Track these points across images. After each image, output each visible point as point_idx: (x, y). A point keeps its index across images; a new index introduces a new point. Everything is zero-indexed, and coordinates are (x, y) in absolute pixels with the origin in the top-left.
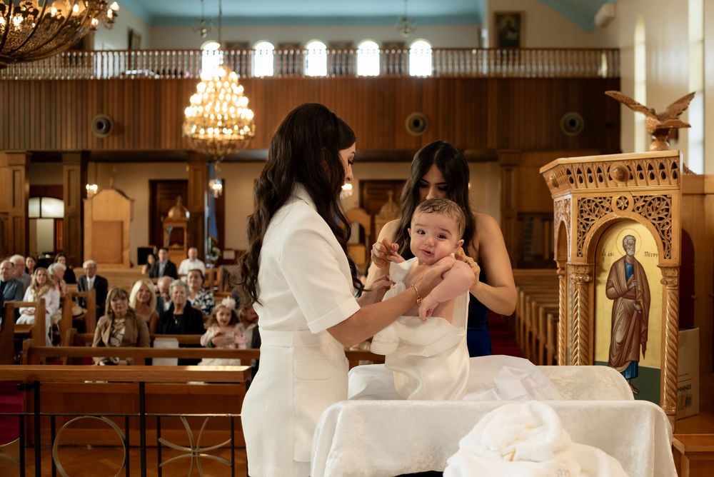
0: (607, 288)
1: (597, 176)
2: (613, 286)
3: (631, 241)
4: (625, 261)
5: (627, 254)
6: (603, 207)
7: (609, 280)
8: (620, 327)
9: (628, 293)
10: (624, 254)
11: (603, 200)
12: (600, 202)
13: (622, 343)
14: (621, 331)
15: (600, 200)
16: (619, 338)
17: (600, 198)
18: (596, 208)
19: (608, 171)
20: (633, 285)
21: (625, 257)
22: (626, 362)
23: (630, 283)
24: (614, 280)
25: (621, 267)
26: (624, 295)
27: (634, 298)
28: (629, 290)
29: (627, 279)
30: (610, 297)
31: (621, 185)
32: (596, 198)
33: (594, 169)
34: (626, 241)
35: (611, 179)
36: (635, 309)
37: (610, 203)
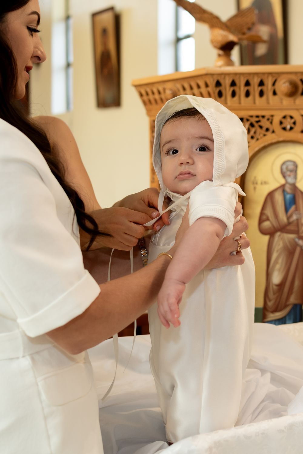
0: (261, 221)
1: (258, 89)
2: (268, 219)
3: (291, 167)
4: (284, 191)
5: (287, 182)
6: (261, 127)
7: (262, 213)
8: (278, 266)
9: (288, 228)
10: (282, 181)
11: (261, 119)
12: (258, 122)
13: (281, 285)
14: (279, 270)
15: (257, 119)
16: (276, 279)
17: (257, 117)
18: (251, 128)
19: (274, 84)
20: (294, 217)
21: (283, 186)
22: (286, 306)
23: (291, 216)
24: (269, 212)
25: (279, 198)
26: (283, 229)
27: (297, 232)
28: (289, 223)
29: (286, 210)
30: (263, 232)
31: (287, 102)
32: (252, 116)
33: (255, 81)
34: (284, 167)
35: (275, 93)
36: (296, 245)
37: (271, 123)
